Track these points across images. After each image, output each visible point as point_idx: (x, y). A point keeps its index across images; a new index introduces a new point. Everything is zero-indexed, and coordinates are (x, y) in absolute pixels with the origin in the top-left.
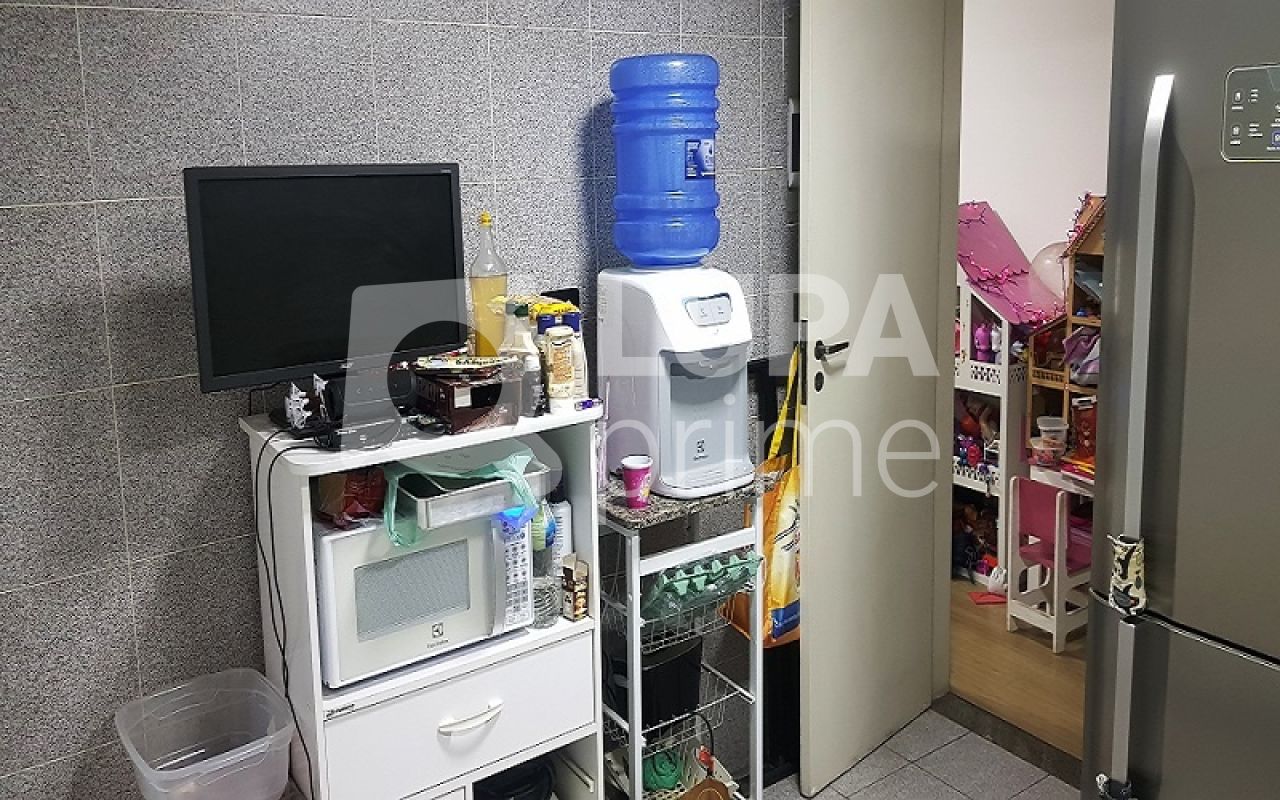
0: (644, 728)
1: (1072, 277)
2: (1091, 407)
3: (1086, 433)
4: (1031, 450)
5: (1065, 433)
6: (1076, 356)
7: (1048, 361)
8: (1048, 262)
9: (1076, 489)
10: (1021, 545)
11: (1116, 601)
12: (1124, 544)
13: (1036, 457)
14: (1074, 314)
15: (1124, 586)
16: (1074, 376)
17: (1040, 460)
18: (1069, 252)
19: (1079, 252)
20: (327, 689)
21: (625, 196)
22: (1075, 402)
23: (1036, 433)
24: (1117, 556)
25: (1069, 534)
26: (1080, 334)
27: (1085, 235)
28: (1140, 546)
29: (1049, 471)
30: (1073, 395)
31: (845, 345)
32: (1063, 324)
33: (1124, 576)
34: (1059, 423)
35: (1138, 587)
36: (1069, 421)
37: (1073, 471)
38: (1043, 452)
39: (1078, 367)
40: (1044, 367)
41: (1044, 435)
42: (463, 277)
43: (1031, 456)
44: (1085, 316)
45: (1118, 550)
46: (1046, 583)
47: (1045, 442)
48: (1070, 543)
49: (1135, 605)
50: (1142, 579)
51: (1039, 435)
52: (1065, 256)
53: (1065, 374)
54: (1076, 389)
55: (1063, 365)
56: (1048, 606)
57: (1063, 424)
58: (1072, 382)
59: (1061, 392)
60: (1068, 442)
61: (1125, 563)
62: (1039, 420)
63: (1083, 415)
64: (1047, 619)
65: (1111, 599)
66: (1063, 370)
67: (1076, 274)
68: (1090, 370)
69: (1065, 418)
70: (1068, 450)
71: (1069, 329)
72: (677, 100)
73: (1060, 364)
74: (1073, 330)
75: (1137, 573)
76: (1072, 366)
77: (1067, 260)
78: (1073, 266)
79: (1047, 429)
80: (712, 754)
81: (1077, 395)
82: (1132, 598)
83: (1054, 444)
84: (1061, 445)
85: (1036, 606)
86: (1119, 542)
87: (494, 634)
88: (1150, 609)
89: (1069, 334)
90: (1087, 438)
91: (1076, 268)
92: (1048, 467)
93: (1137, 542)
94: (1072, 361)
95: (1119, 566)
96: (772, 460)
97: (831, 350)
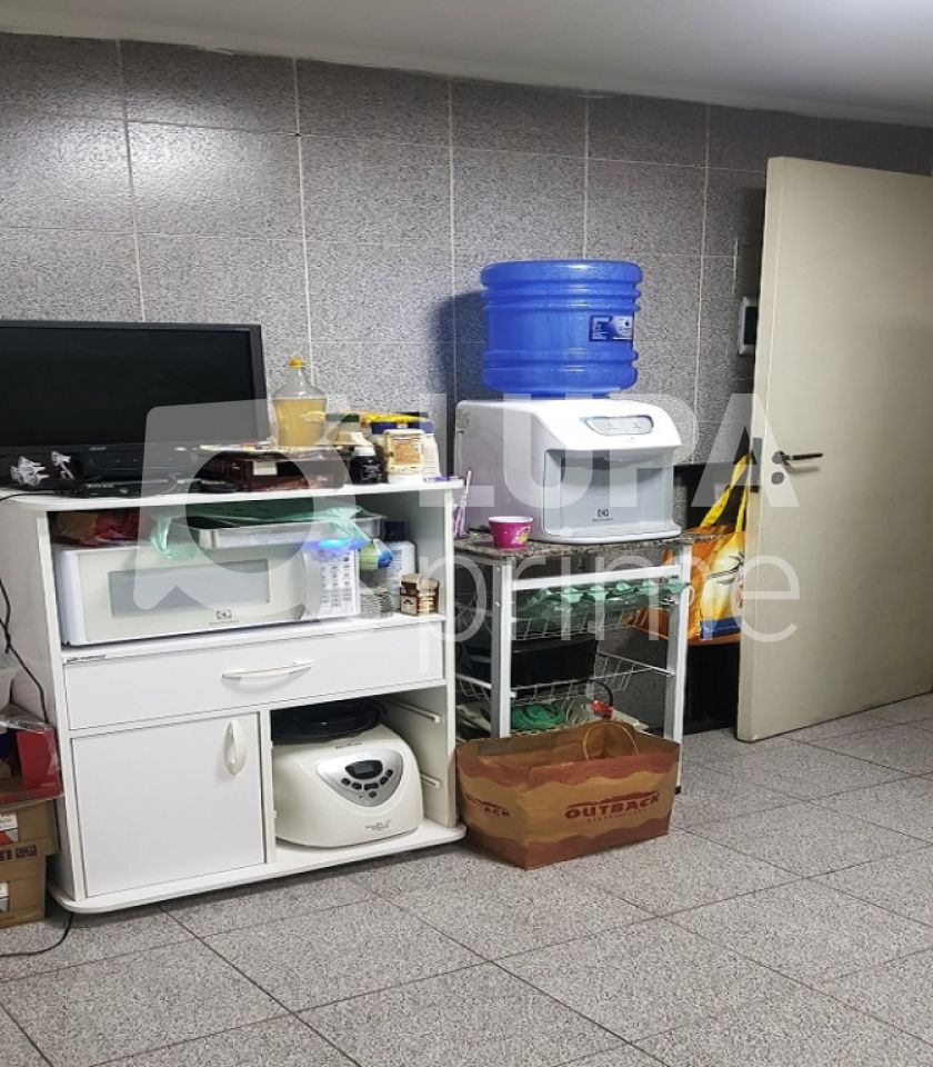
0: (513, 685)
20: (66, 646)
21: (497, 351)
31: (820, 455)
42: (265, 397)
72: (581, 289)
80: (611, 705)
87: (304, 618)
96: (705, 528)
97: (797, 458)
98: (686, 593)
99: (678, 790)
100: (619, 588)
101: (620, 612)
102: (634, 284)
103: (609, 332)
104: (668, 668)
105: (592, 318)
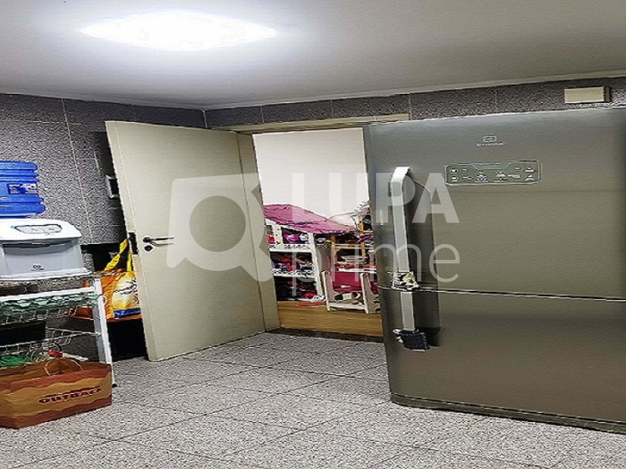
1: (361, 221)
5: (364, 259)
6: (368, 240)
8: (342, 218)
13: (342, 266)
14: (365, 230)
30: (368, 250)
36: (367, 256)
39: (370, 242)
46: (357, 297)
50: (414, 281)
53: (362, 245)
55: (359, 243)
56: (360, 303)
58: (367, 247)
64: (360, 306)
67: (364, 220)
69: (364, 256)
70: (367, 263)
71: (360, 234)
74: (364, 234)
77: (356, 217)
78: (362, 218)
80: (61, 351)
85: (351, 304)
94: (365, 241)
96: (107, 271)
97: (158, 239)
98: (101, 299)
99: (115, 386)
100: (54, 298)
101: (58, 310)
102: (33, 170)
103: (22, 191)
104: (95, 331)
105: (8, 185)
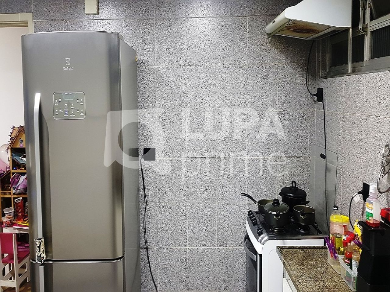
1: (11, 157)
2: (20, 201)
3: (20, 211)
4: (2, 222)
5: (13, 213)
6: (14, 184)
7: (5, 188)
8: (3, 151)
9: (18, 232)
10: (2, 259)
11: (38, 260)
12: (39, 241)
13: (5, 224)
14: (13, 169)
15: (39, 254)
16: (14, 191)
17: (6, 225)
18: (9, 147)
19: (13, 147)
22: (15, 201)
23: (4, 215)
24: (37, 245)
25: (18, 249)
26: (15, 176)
27: (14, 140)
28: (43, 240)
29: (9, 228)
30: (15, 198)
32: (10, 173)
33: (39, 251)
34: (10, 210)
35: (43, 253)
36: (14, 208)
37: (17, 226)
38: (7, 221)
39: (15, 188)
40: (5, 190)
41: (6, 215)
43: (3, 224)
44: (16, 169)
45: (37, 243)
46: (11, 270)
47: (7, 218)
48: (18, 252)
49: (43, 259)
50: (44, 250)
51: (5, 216)
52: (8, 149)
53: (12, 191)
54: (15, 196)
55: (10, 188)
56: (12, 278)
57: (12, 210)
58: (14, 194)
59: (10, 198)
60: (14, 215)
61: (39, 247)
62: (4, 210)
63: (18, 205)
64: (13, 282)
65: (36, 260)
66: (11, 190)
67: (12, 155)
68: (19, 189)
69: (12, 208)
70: (14, 218)
71: (11, 175)
73: (9, 188)
74: (13, 175)
75: (43, 249)
76: (13, 188)
77: (9, 150)
78: (11, 152)
79: (7, 213)
81: (16, 198)
82: (42, 257)
83: (10, 217)
84: (12, 217)
85: (8, 280)
86: (37, 241)
88: (47, 259)
89: (12, 177)
90: (20, 212)
91: (12, 153)
92: (8, 227)
93: (42, 239)
94: (13, 187)
95: (38, 248)
